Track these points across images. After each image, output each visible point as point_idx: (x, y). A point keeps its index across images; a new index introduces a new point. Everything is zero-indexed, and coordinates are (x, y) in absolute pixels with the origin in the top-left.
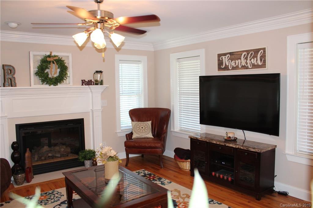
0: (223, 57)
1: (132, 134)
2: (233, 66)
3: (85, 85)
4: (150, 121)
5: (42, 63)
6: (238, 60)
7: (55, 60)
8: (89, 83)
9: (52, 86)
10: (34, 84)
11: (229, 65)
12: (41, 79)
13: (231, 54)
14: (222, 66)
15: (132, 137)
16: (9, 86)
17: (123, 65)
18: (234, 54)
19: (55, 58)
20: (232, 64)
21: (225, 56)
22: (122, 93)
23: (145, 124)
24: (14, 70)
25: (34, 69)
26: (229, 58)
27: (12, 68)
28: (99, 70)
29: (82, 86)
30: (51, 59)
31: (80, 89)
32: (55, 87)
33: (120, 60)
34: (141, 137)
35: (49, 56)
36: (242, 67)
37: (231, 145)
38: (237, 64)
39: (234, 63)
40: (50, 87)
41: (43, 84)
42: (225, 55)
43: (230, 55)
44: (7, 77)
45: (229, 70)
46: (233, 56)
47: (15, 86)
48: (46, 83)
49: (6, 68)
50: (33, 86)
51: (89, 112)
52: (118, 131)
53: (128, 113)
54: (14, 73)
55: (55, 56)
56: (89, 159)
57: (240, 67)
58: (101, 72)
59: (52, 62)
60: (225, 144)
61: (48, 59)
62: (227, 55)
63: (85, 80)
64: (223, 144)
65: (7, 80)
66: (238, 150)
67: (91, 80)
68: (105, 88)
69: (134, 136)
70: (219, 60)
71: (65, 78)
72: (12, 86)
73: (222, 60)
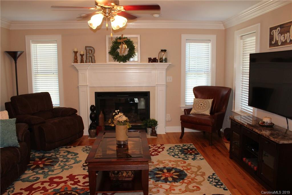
0: (274, 31)
1: (191, 109)
2: (282, 40)
3: (151, 62)
4: (212, 99)
5: (114, 44)
6: (286, 34)
7: (124, 41)
8: (154, 60)
9: (122, 63)
10: (109, 61)
11: (278, 41)
12: (113, 57)
13: (282, 26)
14: (272, 42)
15: (190, 112)
16: (90, 62)
17: (191, 44)
18: (284, 26)
19: (124, 40)
20: (281, 39)
21: (276, 30)
22: (189, 71)
23: (205, 101)
24: (94, 50)
25: (109, 49)
26: (279, 31)
27: (92, 49)
28: (164, 49)
29: (149, 63)
30: (121, 41)
31: (146, 66)
32: (124, 63)
33: (186, 40)
34: (198, 113)
35: (120, 38)
36: (290, 41)
37: (257, 131)
38: (286, 39)
39: (283, 37)
40: (120, 63)
41: (115, 61)
42: (275, 28)
43: (281, 28)
44: (88, 56)
45: (278, 45)
46: (283, 29)
47: (95, 63)
48: (117, 60)
49: (87, 49)
50: (108, 63)
51: (155, 86)
52: (182, 106)
53: (193, 90)
54: (94, 52)
55: (125, 38)
56: (150, 127)
57: (288, 41)
58: (165, 51)
59: (122, 43)
60: (253, 128)
61: (119, 41)
62: (278, 29)
63: (151, 58)
64: (251, 128)
65: (88, 58)
66: (262, 137)
67: (156, 58)
68: (169, 65)
69: (192, 112)
70: (270, 35)
71: (133, 57)
72: (92, 63)
73: (273, 35)
